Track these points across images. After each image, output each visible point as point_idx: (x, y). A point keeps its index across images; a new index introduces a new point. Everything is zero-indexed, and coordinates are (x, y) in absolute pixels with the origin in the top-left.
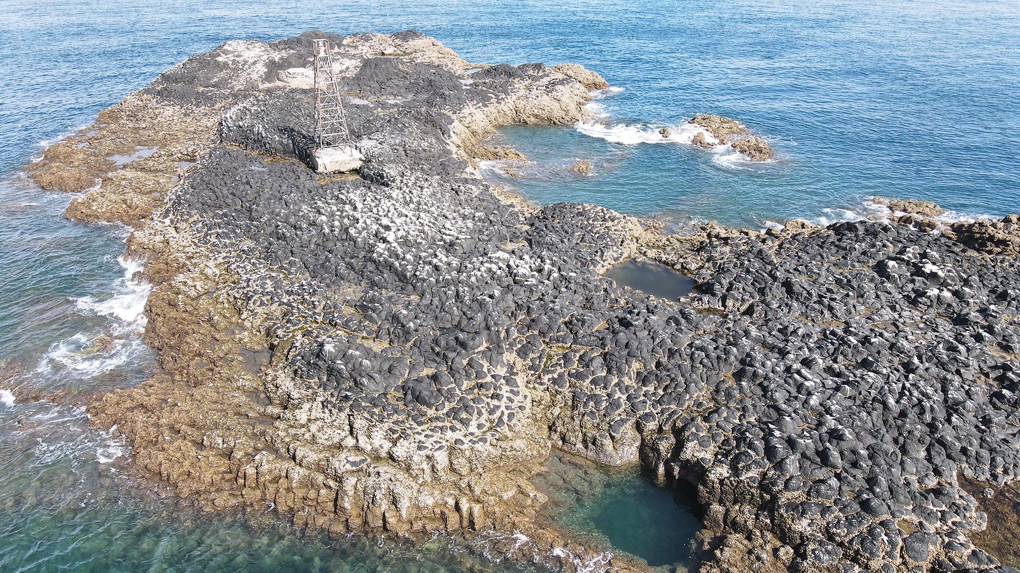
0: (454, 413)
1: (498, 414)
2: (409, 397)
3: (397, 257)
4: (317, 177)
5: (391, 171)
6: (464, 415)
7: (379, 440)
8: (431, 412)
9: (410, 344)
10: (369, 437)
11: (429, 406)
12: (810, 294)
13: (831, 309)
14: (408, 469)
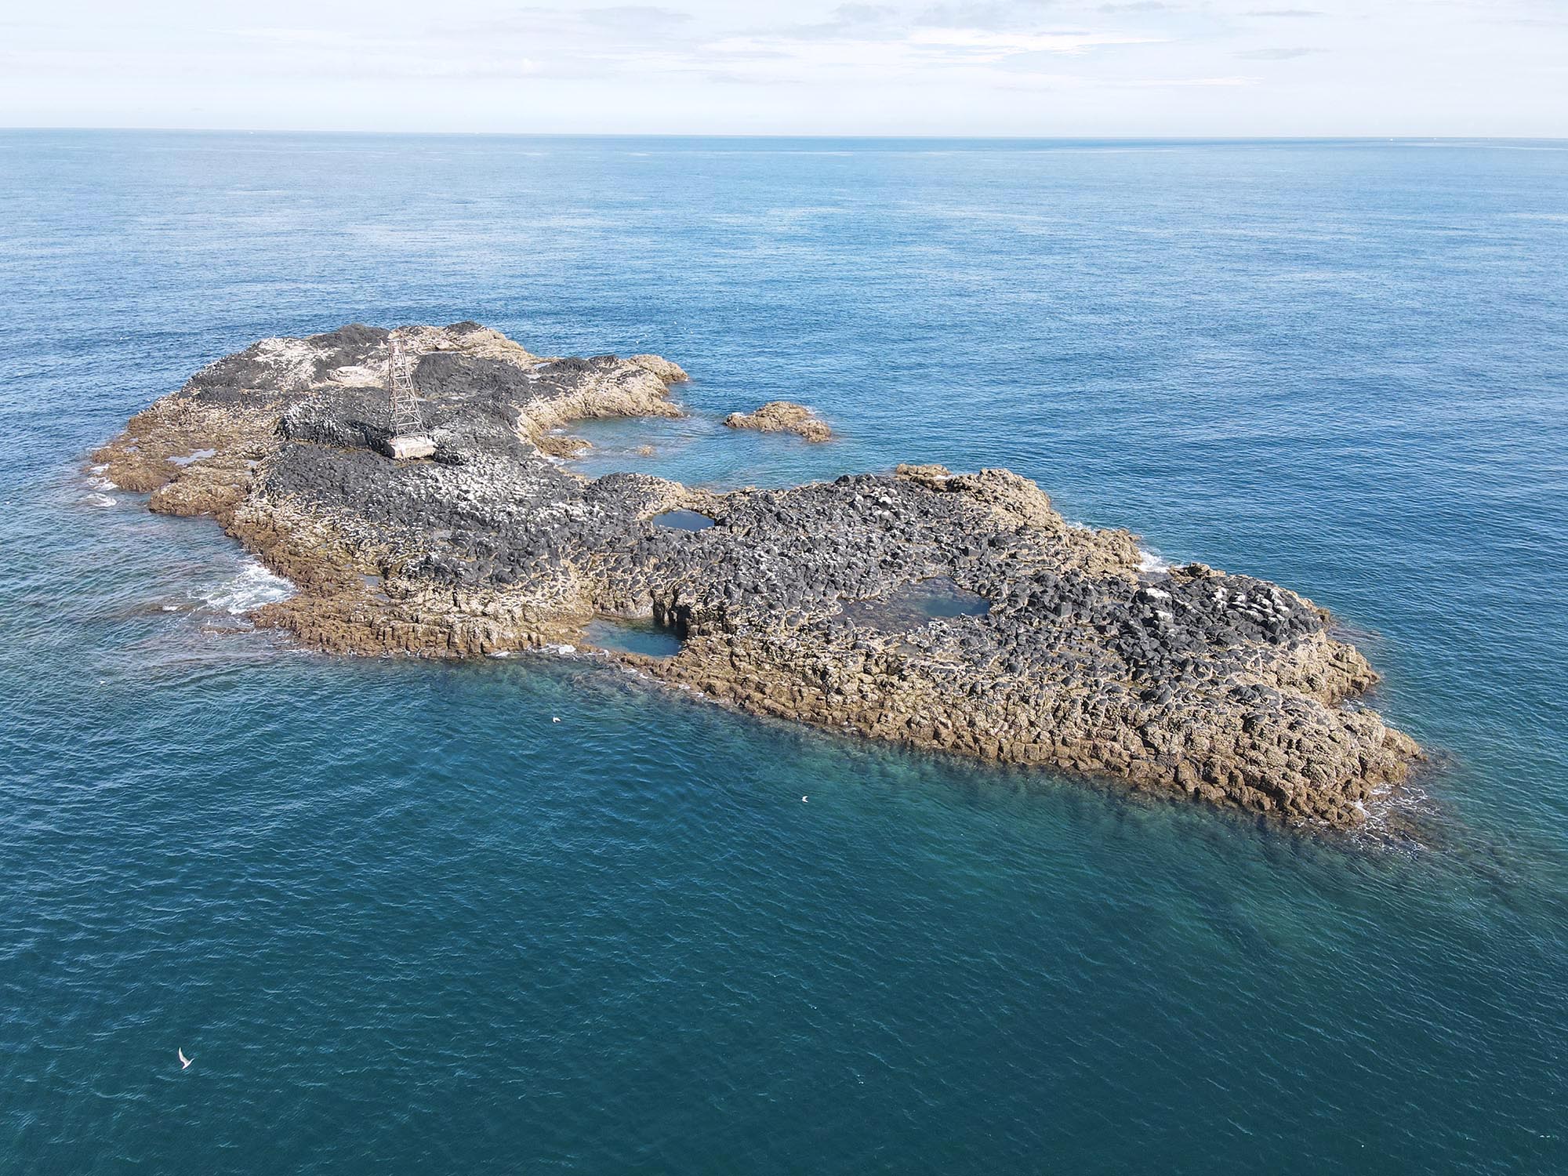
0: (526, 588)
1: (556, 589)
2: (494, 580)
3: (477, 509)
4: (395, 462)
5: (464, 453)
6: (532, 588)
7: (475, 605)
8: (510, 587)
9: (492, 557)
10: (468, 604)
11: (508, 583)
12: (792, 519)
13: (804, 527)
14: (496, 619)
